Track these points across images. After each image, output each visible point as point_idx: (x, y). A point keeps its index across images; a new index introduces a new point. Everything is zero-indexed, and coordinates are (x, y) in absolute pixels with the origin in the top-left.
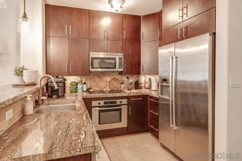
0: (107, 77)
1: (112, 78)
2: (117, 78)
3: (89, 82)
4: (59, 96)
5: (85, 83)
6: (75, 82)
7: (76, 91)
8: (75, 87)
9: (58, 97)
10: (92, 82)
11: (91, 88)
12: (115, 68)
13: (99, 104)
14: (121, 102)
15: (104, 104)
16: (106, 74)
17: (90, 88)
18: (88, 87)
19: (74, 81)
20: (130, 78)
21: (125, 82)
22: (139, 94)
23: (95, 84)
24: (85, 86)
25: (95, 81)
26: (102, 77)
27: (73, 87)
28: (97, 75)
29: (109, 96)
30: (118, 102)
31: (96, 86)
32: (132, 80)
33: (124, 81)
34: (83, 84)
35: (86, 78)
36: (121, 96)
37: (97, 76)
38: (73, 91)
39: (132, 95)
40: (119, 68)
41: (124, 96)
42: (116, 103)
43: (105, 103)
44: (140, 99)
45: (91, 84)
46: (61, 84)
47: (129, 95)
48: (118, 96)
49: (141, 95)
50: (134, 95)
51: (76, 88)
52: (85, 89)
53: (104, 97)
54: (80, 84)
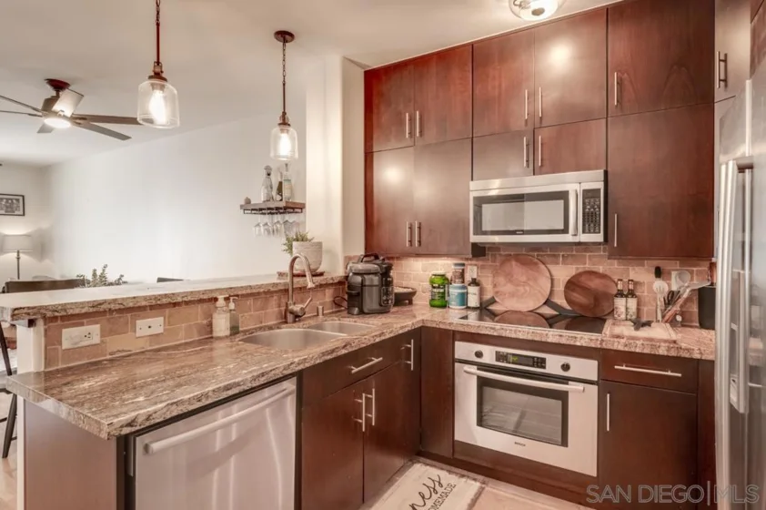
0: (557, 263)
1: (577, 269)
2: (601, 269)
3: (490, 279)
4: (366, 311)
5: (475, 282)
6: (443, 276)
7: (444, 304)
8: (442, 291)
9: (362, 312)
10: (501, 280)
11: (497, 299)
12: (565, 231)
13: (479, 354)
14: (566, 367)
15: (498, 360)
16: (554, 256)
17: (493, 301)
18: (488, 296)
19: (441, 272)
20: (674, 274)
21: (643, 292)
22: (662, 351)
23: (509, 288)
24: (473, 290)
25: (509, 277)
26: (536, 264)
27: (435, 290)
28: (517, 258)
29: (513, 336)
30: (554, 364)
31: (512, 295)
32: (683, 282)
33: (636, 284)
34: (469, 285)
35: (482, 267)
36: (563, 341)
37: (517, 260)
38: (436, 303)
39: (621, 348)
40: (584, 232)
41: (578, 344)
42: (544, 367)
43: (500, 357)
44: (669, 373)
45: (495, 286)
46: (377, 278)
47: (604, 346)
48: (549, 340)
49: (673, 353)
50: (633, 350)
51: (444, 293)
52: (473, 301)
53: (495, 334)
54: (455, 282)
